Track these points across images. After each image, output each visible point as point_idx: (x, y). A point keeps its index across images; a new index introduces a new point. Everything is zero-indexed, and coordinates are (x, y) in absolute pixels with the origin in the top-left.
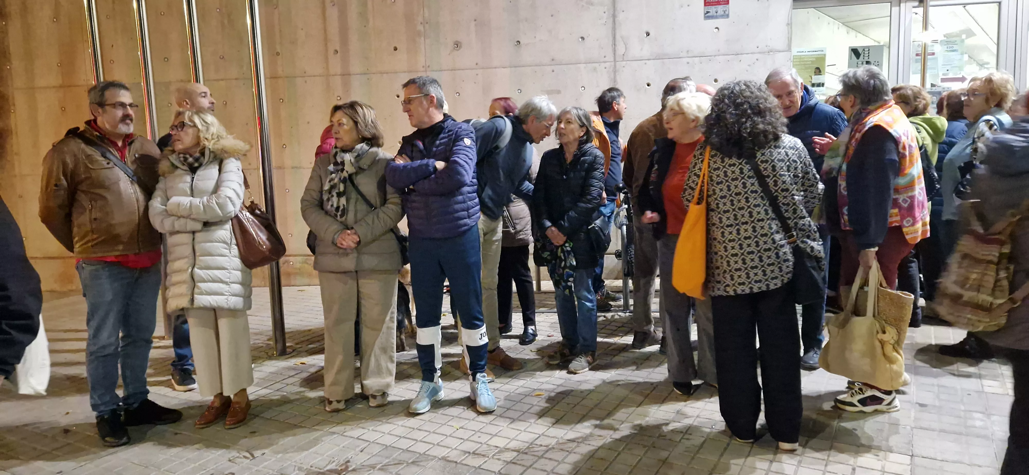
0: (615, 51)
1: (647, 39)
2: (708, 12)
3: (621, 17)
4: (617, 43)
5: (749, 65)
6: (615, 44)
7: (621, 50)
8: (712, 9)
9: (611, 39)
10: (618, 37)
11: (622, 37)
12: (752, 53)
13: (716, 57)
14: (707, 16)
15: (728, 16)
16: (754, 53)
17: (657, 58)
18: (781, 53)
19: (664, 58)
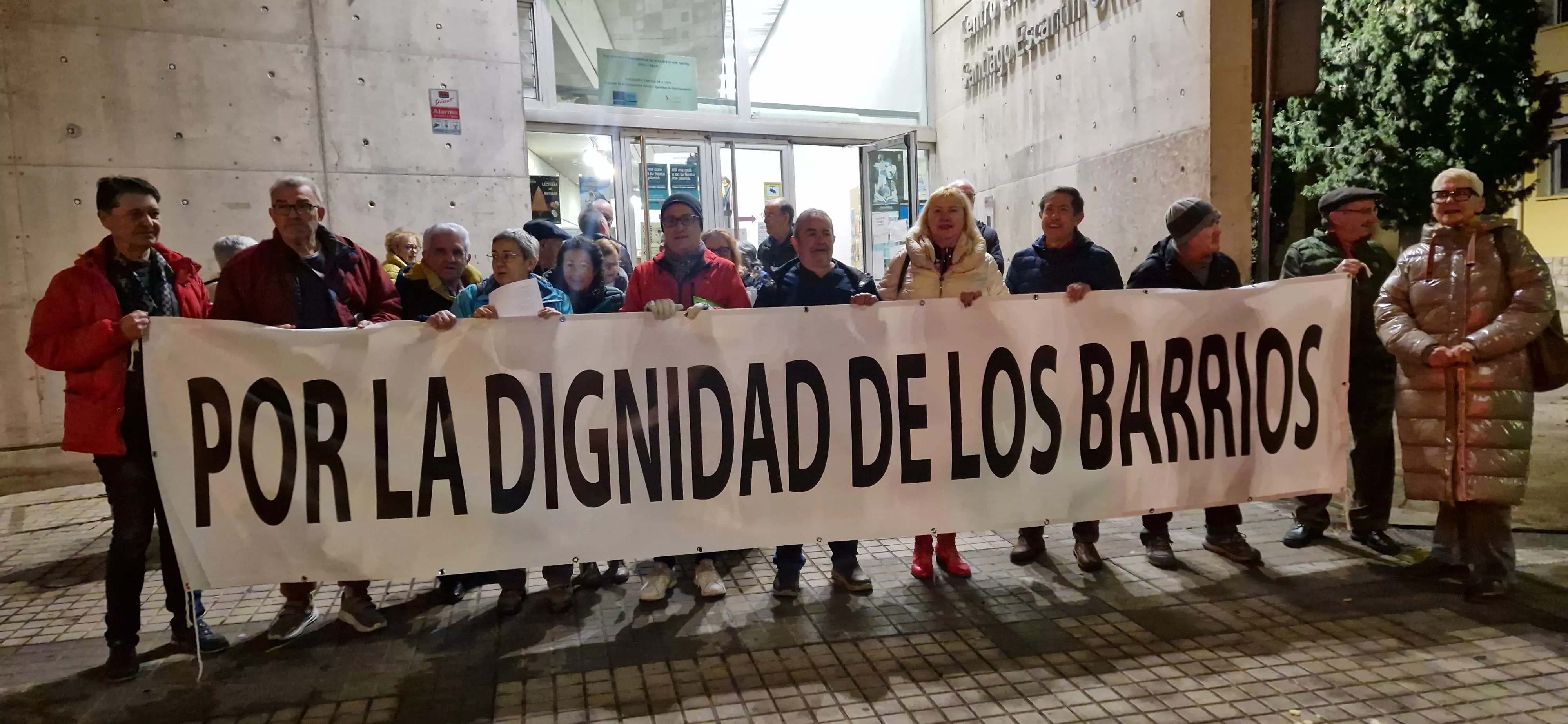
0: (324, 159)
1: (364, 148)
2: (437, 125)
3: (329, 117)
4: (326, 149)
6: (323, 151)
7: (332, 158)
8: (442, 123)
9: (318, 143)
10: (327, 143)
11: (332, 143)
12: (488, 176)
13: (452, 178)
14: (436, 129)
15: (459, 132)
16: (491, 176)
17: (380, 172)
18: (520, 179)
19: (389, 173)
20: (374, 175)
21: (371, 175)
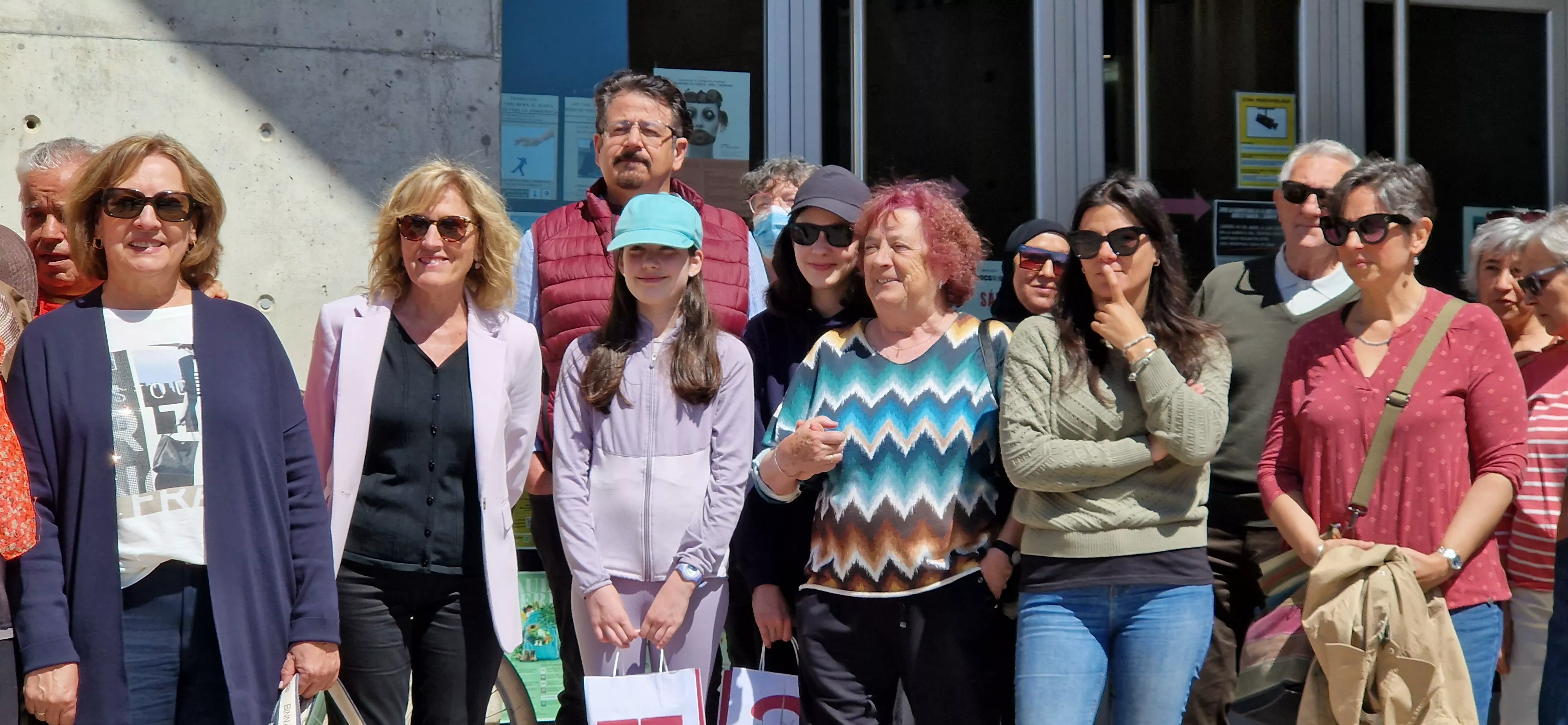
5: (373, 92)
12: (380, 52)
16: (389, 52)
17: (63, 31)
18: (471, 62)
19: (90, 34)
20: (44, 41)
21: (36, 38)
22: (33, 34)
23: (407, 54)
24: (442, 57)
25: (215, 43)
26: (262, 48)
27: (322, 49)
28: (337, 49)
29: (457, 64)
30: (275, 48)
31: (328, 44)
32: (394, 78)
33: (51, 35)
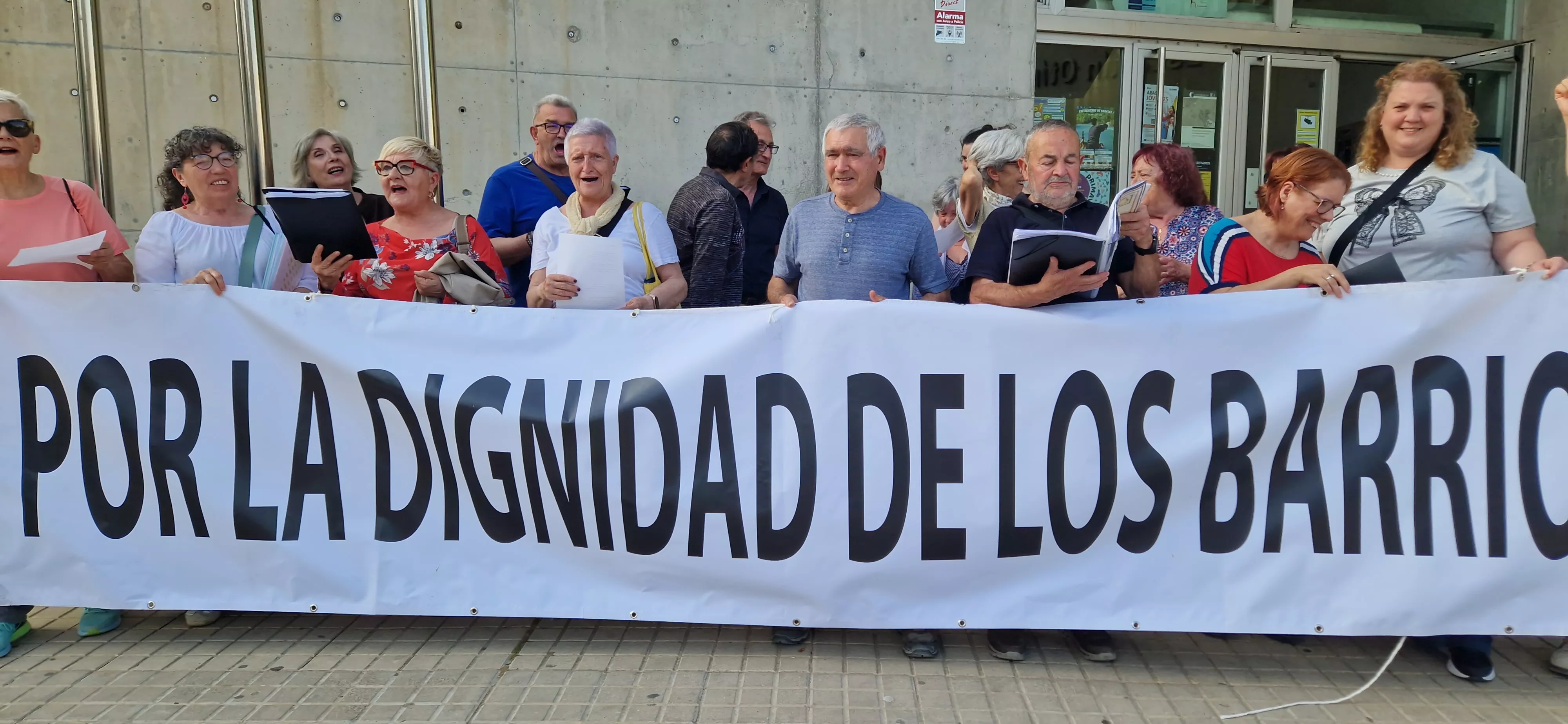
0: (818, 72)
1: (860, 60)
2: (939, 32)
3: (827, 22)
4: (821, 61)
6: (818, 62)
7: (827, 71)
9: (814, 53)
10: (823, 53)
11: (828, 53)
12: (990, 96)
13: (949, 97)
16: (992, 96)
17: (875, 89)
18: (1023, 100)
19: (883, 90)
20: (868, 92)
21: (865, 92)
22: (864, 91)
23: (1000, 97)
24: (1013, 98)
25: (930, 94)
26: (947, 95)
27: (968, 95)
28: (974, 95)
29: (1018, 101)
30: (952, 95)
31: (970, 93)
32: (995, 107)
33: (871, 91)
